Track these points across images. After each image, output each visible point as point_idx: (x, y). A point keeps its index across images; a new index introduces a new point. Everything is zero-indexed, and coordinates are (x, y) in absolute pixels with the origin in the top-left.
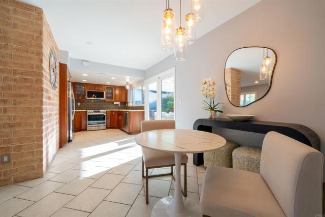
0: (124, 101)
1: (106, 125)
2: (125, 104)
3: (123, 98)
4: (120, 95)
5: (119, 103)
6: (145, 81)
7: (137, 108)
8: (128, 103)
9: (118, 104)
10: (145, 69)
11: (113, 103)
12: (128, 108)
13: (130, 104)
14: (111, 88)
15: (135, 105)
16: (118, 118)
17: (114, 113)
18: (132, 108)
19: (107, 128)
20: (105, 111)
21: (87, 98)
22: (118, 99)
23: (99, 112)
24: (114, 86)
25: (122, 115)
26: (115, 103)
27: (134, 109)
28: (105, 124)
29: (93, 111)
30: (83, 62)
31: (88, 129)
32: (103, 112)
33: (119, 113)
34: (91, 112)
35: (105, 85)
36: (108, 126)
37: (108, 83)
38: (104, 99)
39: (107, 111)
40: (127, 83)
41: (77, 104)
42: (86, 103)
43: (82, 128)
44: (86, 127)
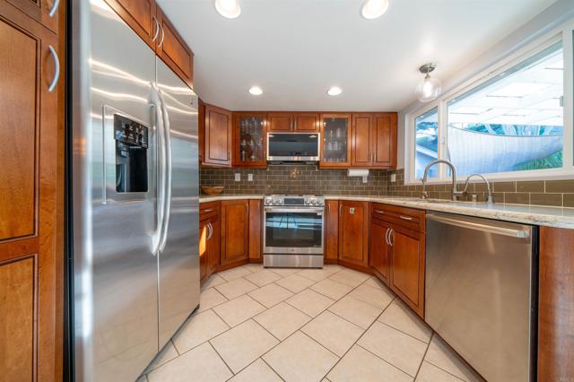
0: (385, 166)
1: (325, 254)
2: (386, 175)
3: (383, 155)
4: (372, 146)
8: (400, 173)
9: (361, 178)
11: (346, 172)
12: (402, 191)
17: (352, 210)
19: (327, 262)
20: (322, 200)
21: (269, 158)
23: (301, 202)
24: (352, 114)
26: (352, 173)
29: (281, 199)
31: (269, 260)
32: (314, 204)
34: (275, 203)
36: (332, 256)
37: (335, 91)
38: (317, 159)
39: (326, 201)
40: (424, 69)
41: (247, 177)
42: (269, 173)
43: (251, 256)
44: (262, 254)
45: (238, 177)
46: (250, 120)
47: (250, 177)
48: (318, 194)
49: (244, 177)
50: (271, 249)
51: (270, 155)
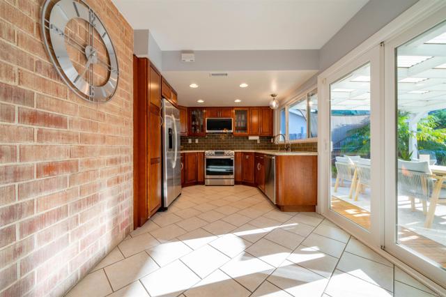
0: (267, 134)
1: (235, 179)
2: (268, 139)
3: (266, 129)
4: (260, 124)
5: (257, 138)
6: (320, 78)
7: (294, 147)
8: (274, 137)
9: (256, 140)
10: (318, 47)
11: (248, 138)
12: (274, 147)
13: (280, 140)
14: (244, 111)
15: (289, 141)
16: (256, 166)
17: (247, 157)
18: (285, 147)
19: (237, 183)
20: (233, 152)
21: (207, 131)
22: (255, 131)
23: (223, 153)
24: (249, 107)
25: (262, 162)
26: (251, 138)
27: (287, 150)
28: (232, 176)
29: (213, 152)
30: (183, 55)
31: (208, 182)
32: (230, 154)
33: (258, 158)
34: (210, 154)
35: (233, 108)
36: (239, 180)
37: (238, 101)
38: (232, 131)
39: (236, 153)
40: (272, 96)
41: (195, 141)
42: (207, 138)
43: (199, 180)
44: (204, 178)
45: (190, 141)
46: (196, 111)
47: (197, 141)
48: (232, 150)
49: (193, 141)
50: (208, 177)
51: (208, 129)
